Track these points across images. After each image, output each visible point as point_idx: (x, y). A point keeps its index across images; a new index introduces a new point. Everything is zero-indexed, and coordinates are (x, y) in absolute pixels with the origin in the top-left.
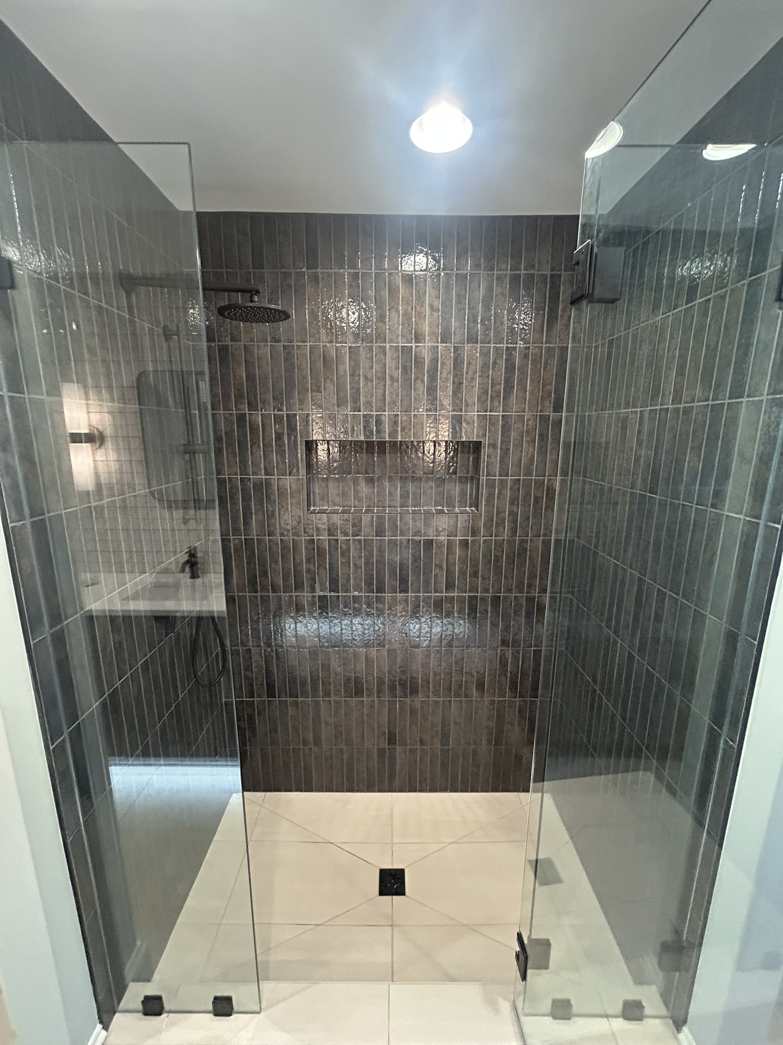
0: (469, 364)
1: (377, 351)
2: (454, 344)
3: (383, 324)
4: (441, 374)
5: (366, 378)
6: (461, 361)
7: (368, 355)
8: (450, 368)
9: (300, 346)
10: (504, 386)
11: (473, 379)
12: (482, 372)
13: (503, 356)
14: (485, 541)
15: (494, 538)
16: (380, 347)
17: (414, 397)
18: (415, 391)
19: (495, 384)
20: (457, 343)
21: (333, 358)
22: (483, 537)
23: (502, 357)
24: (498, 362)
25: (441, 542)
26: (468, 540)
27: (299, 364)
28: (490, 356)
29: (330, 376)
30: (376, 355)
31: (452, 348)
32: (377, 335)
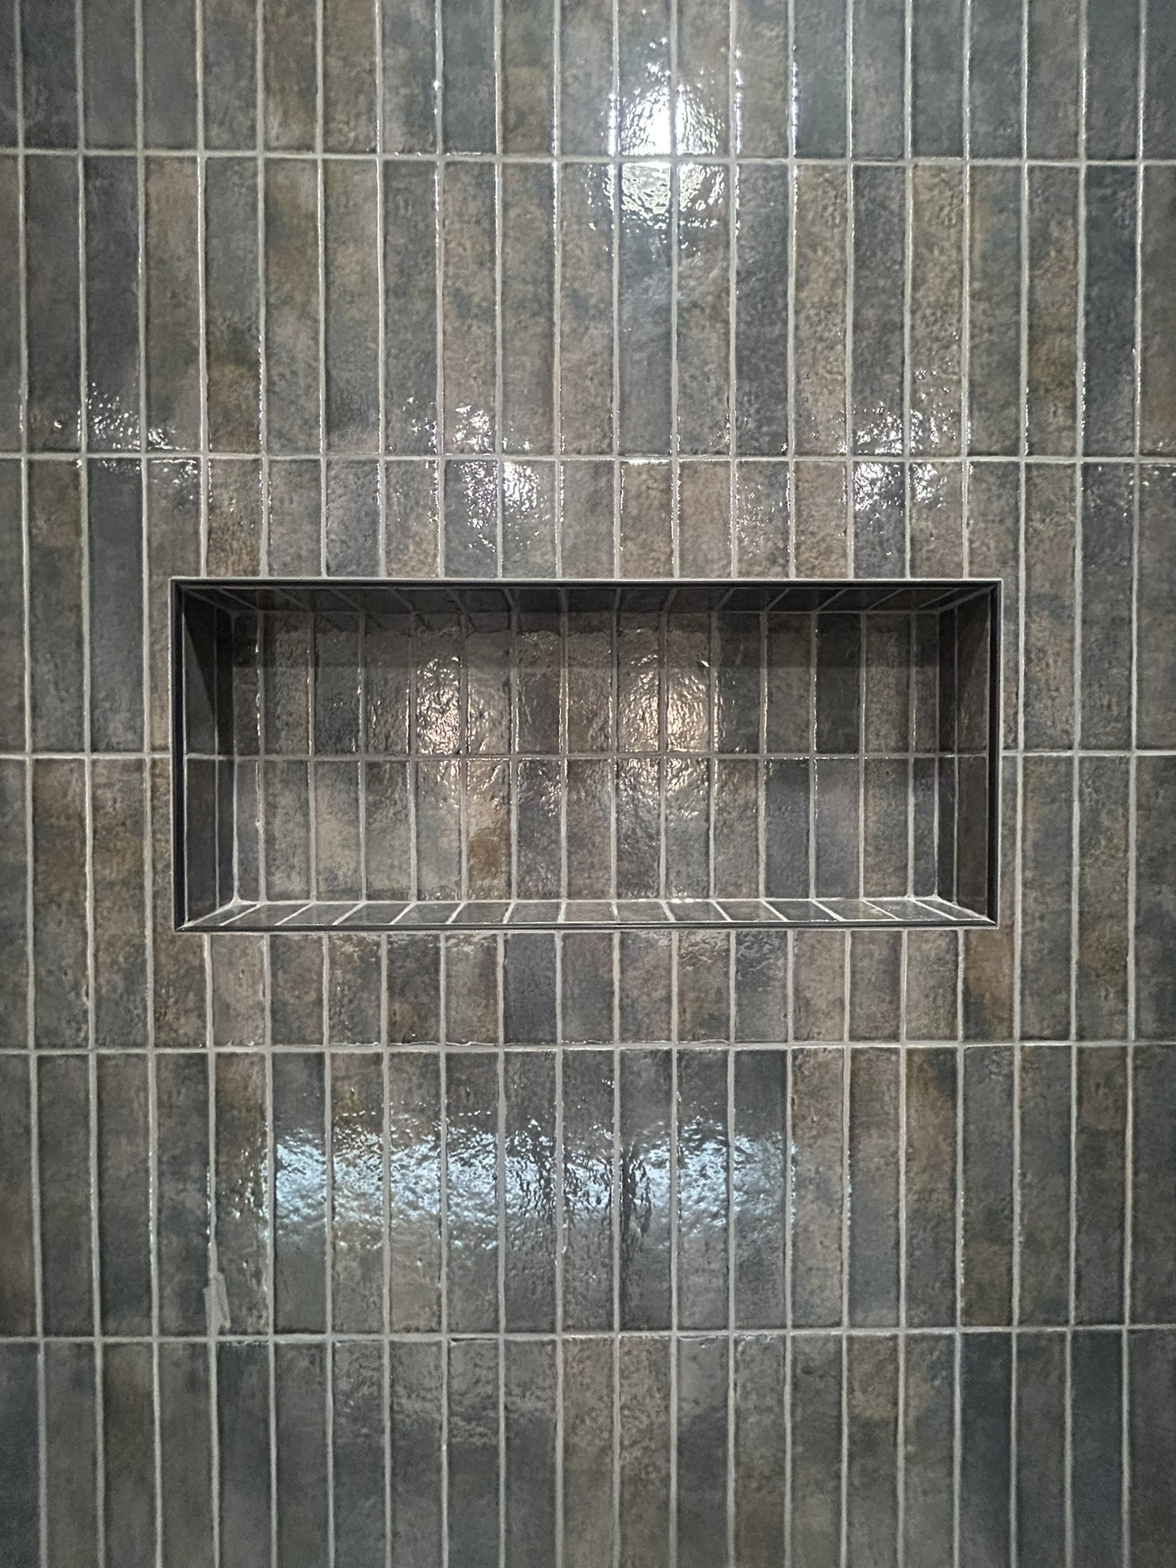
0: (925, 242)
1: (514, 186)
2: (855, 157)
3: (537, 71)
4: (799, 287)
5: (460, 302)
6: (888, 235)
7: (473, 207)
8: (843, 262)
9: (160, 162)
10: (1089, 341)
11: (947, 308)
12: (986, 275)
13: (1075, 207)
14: (1032, 1058)
15: (1072, 1043)
16: (524, 168)
17: (683, 386)
18: (682, 359)
19: (1047, 330)
20: (868, 154)
21: (313, 217)
22: (1025, 1037)
23: (1074, 213)
24: (1055, 233)
25: (824, 1066)
26: (952, 1052)
27: (153, 241)
28: (1017, 212)
29: (299, 297)
30: (506, 206)
31: (850, 176)
32: (512, 118)
